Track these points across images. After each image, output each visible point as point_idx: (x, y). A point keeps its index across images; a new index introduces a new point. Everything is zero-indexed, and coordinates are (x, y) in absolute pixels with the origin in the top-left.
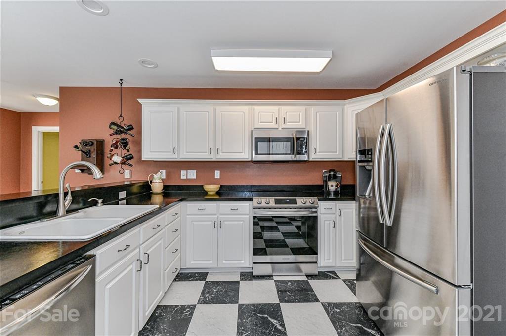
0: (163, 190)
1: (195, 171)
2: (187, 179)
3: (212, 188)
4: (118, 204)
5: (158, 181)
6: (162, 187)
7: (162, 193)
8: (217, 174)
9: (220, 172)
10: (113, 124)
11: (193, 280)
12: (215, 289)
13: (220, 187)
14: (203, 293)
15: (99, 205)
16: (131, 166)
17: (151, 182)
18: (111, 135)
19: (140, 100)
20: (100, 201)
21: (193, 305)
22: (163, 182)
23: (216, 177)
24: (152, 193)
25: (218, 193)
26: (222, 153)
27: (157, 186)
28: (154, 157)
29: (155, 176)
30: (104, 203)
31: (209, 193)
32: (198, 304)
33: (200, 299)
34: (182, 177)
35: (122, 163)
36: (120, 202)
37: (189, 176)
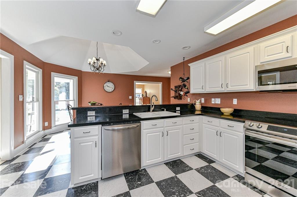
0: (201, 109)
1: (220, 99)
2: (215, 104)
3: (228, 111)
4: (176, 112)
5: (198, 104)
6: (201, 107)
7: (201, 110)
8: (235, 102)
9: (237, 100)
10: (181, 78)
11: (204, 160)
12: (210, 170)
13: (233, 110)
14: (202, 168)
15: (165, 111)
16: (187, 96)
17: (195, 104)
18: (181, 83)
19: (189, 65)
20: (165, 109)
21: (192, 168)
22: (201, 104)
23: (234, 103)
24: (196, 110)
25: (232, 114)
26: (231, 86)
27: (198, 107)
28: (199, 91)
29: (197, 101)
30: (167, 110)
31: (224, 114)
32: (195, 169)
33: (198, 168)
34: (212, 103)
35: (184, 95)
36: (177, 112)
37: (216, 101)
